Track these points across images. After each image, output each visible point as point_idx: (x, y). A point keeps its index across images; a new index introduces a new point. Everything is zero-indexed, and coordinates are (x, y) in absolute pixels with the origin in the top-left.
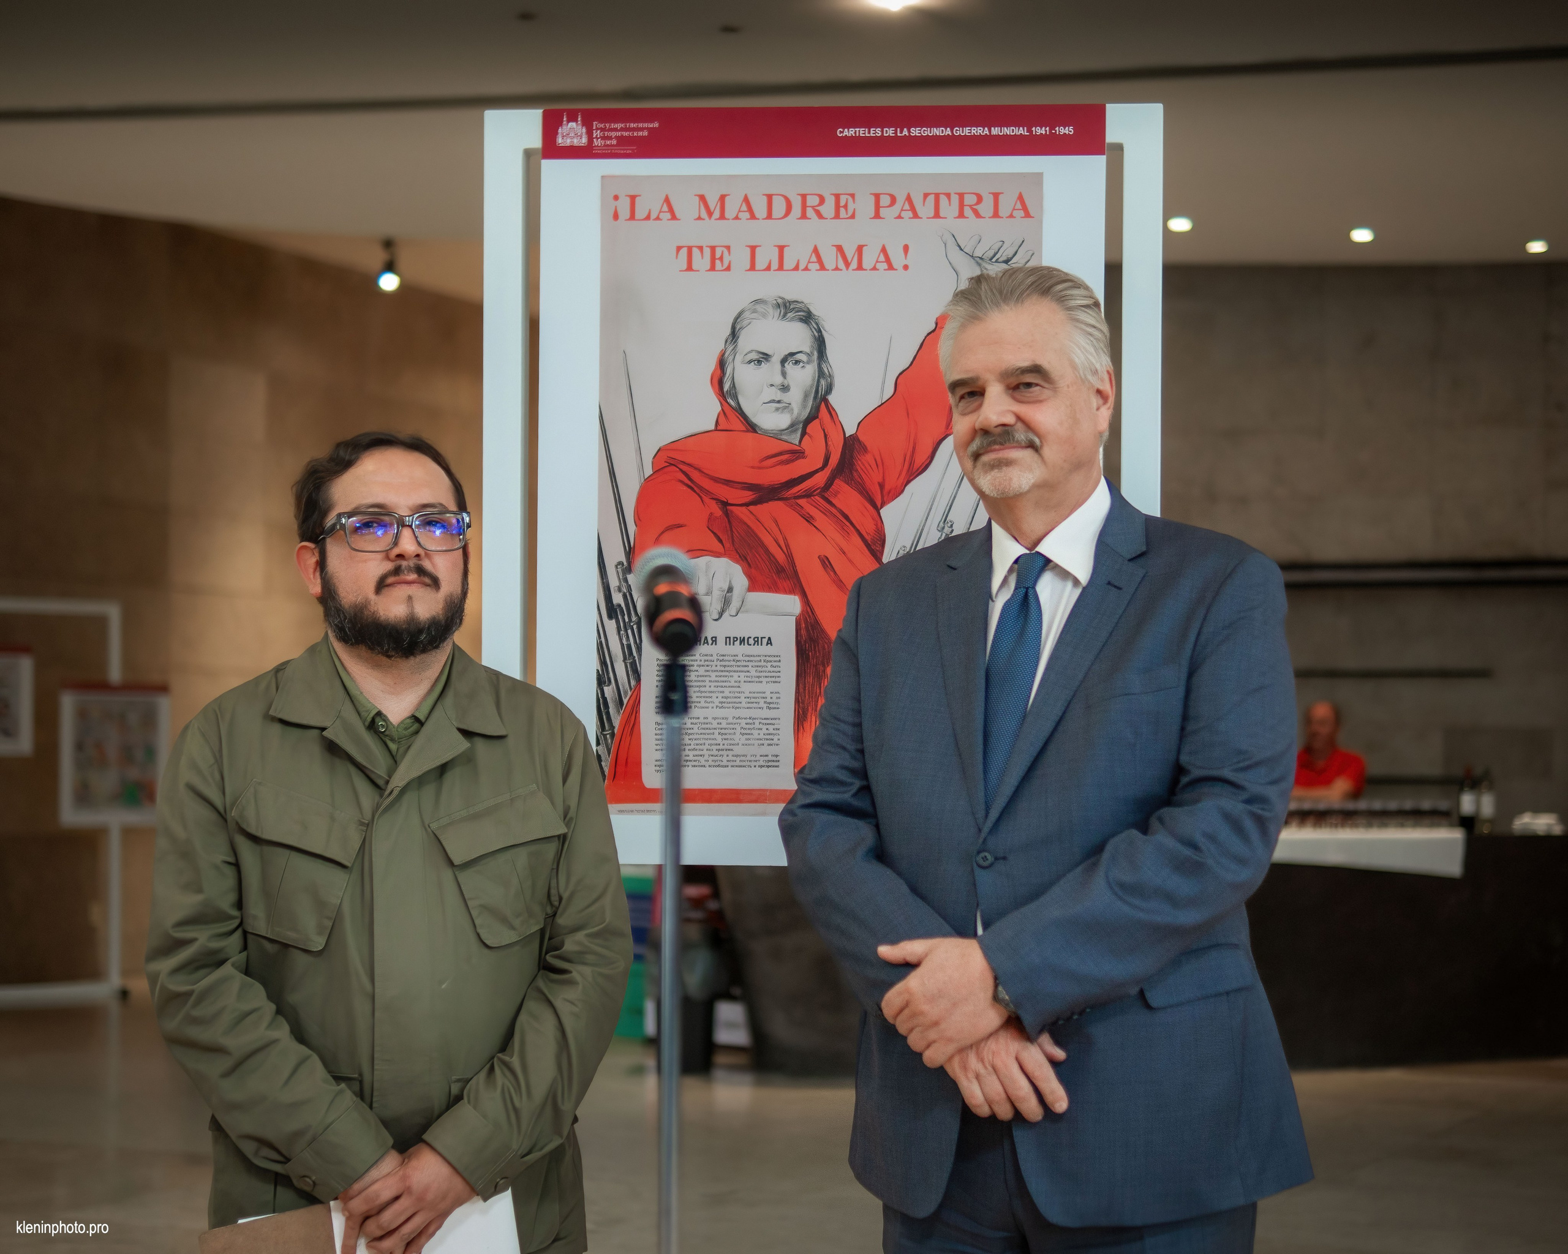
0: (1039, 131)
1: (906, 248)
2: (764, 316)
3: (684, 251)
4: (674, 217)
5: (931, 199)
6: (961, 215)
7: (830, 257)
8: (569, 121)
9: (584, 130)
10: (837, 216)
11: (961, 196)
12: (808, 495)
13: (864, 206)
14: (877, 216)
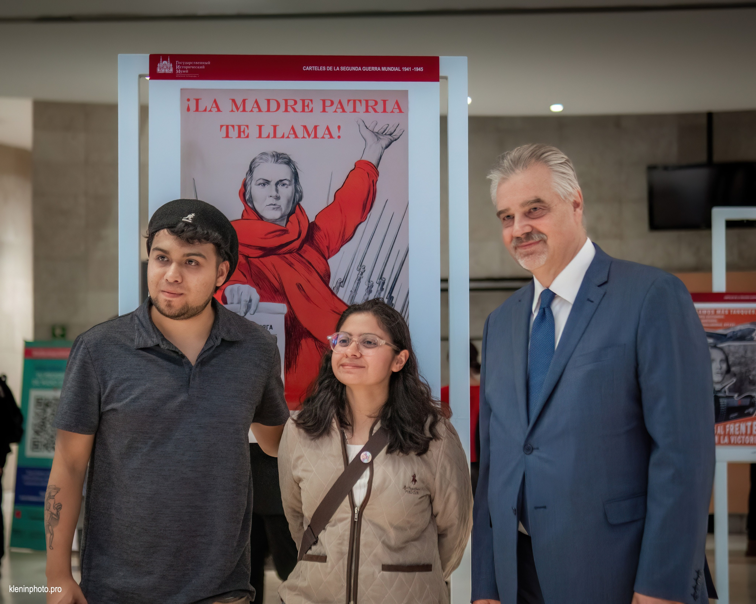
0: (406, 69)
1: (339, 127)
2: (267, 161)
3: (224, 128)
4: (219, 110)
5: (351, 103)
6: (367, 111)
7: (300, 132)
8: (163, 61)
9: (171, 65)
10: (303, 110)
11: (367, 101)
12: (290, 252)
13: (317, 106)
14: (324, 111)
